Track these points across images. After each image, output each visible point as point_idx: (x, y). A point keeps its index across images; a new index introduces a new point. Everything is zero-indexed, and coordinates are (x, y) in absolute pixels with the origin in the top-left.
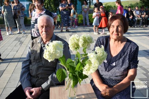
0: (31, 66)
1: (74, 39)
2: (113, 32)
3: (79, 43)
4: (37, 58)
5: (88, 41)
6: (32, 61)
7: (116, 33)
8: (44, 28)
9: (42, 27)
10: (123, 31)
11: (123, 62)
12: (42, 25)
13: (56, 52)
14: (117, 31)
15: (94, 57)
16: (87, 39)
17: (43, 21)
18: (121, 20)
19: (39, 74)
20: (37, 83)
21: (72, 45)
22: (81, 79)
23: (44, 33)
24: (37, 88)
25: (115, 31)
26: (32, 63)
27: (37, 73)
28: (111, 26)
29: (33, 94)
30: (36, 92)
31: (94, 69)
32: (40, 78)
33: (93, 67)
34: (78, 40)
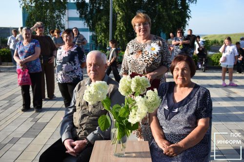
0: (75, 113)
1: (125, 81)
2: (178, 76)
3: (131, 86)
4: (82, 104)
5: (143, 84)
6: (77, 108)
7: (181, 77)
8: (92, 66)
9: (91, 65)
10: (189, 74)
11: (188, 109)
12: (90, 62)
13: (98, 93)
14: (182, 74)
15: (140, 101)
16: (141, 82)
17: (92, 57)
18: (186, 61)
19: (83, 124)
20: (80, 135)
21: (123, 88)
22: (130, 131)
23: (92, 72)
24: (80, 141)
25: (180, 75)
26: (77, 110)
27: (80, 122)
28: (175, 69)
29: (75, 148)
30: (79, 146)
31: (139, 115)
32: (84, 130)
33: (139, 113)
34: (130, 83)
